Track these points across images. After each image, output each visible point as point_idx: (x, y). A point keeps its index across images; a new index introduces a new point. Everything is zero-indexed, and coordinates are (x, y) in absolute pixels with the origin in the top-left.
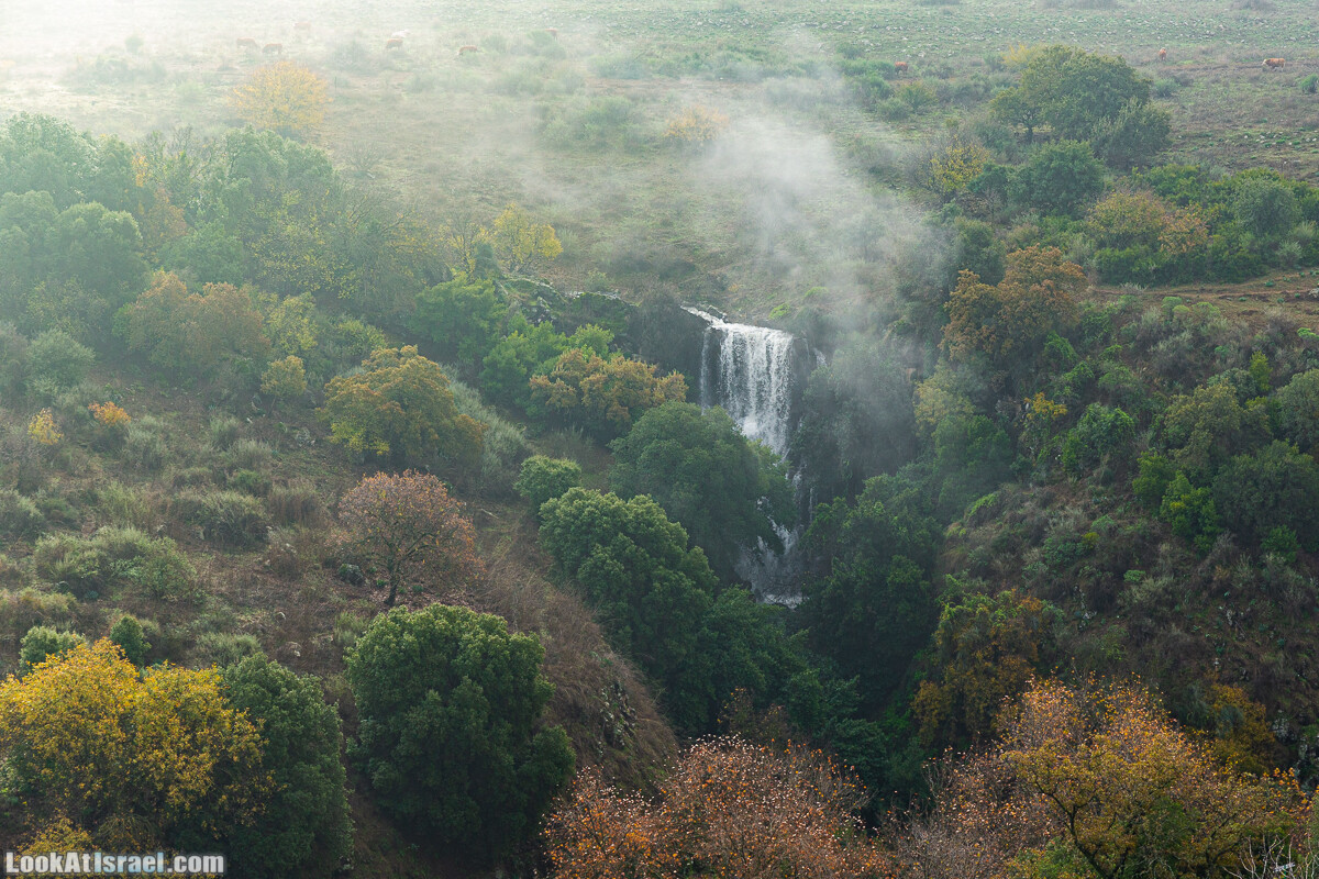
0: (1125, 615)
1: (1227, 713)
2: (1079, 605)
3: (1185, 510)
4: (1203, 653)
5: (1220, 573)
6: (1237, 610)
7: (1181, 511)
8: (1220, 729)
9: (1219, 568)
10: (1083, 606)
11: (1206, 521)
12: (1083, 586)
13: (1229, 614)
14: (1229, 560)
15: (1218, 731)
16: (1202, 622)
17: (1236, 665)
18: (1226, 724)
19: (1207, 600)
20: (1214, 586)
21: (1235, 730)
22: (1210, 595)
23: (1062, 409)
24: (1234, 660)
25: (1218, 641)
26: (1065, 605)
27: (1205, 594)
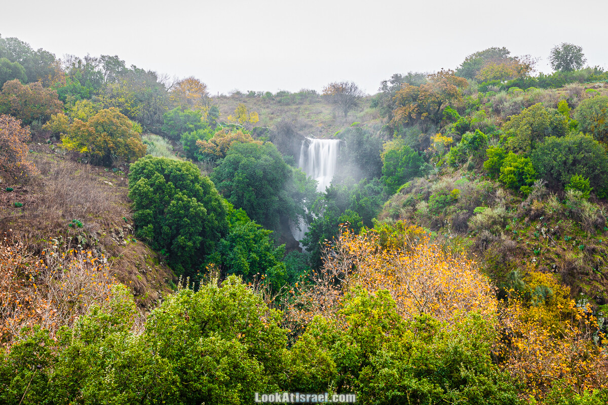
0: (475, 235)
1: (540, 290)
2: (447, 231)
3: (514, 171)
4: (524, 254)
5: (536, 205)
6: (548, 227)
7: (511, 172)
8: (535, 301)
9: (535, 202)
10: (449, 232)
11: (528, 176)
12: (449, 220)
13: (543, 230)
14: (544, 197)
15: (532, 302)
16: (524, 235)
17: (548, 262)
18: (540, 298)
19: (528, 222)
20: (532, 213)
21: (547, 302)
22: (530, 219)
23: (451, 140)
24: (546, 259)
25: (535, 246)
26: (439, 232)
27: (527, 219)
